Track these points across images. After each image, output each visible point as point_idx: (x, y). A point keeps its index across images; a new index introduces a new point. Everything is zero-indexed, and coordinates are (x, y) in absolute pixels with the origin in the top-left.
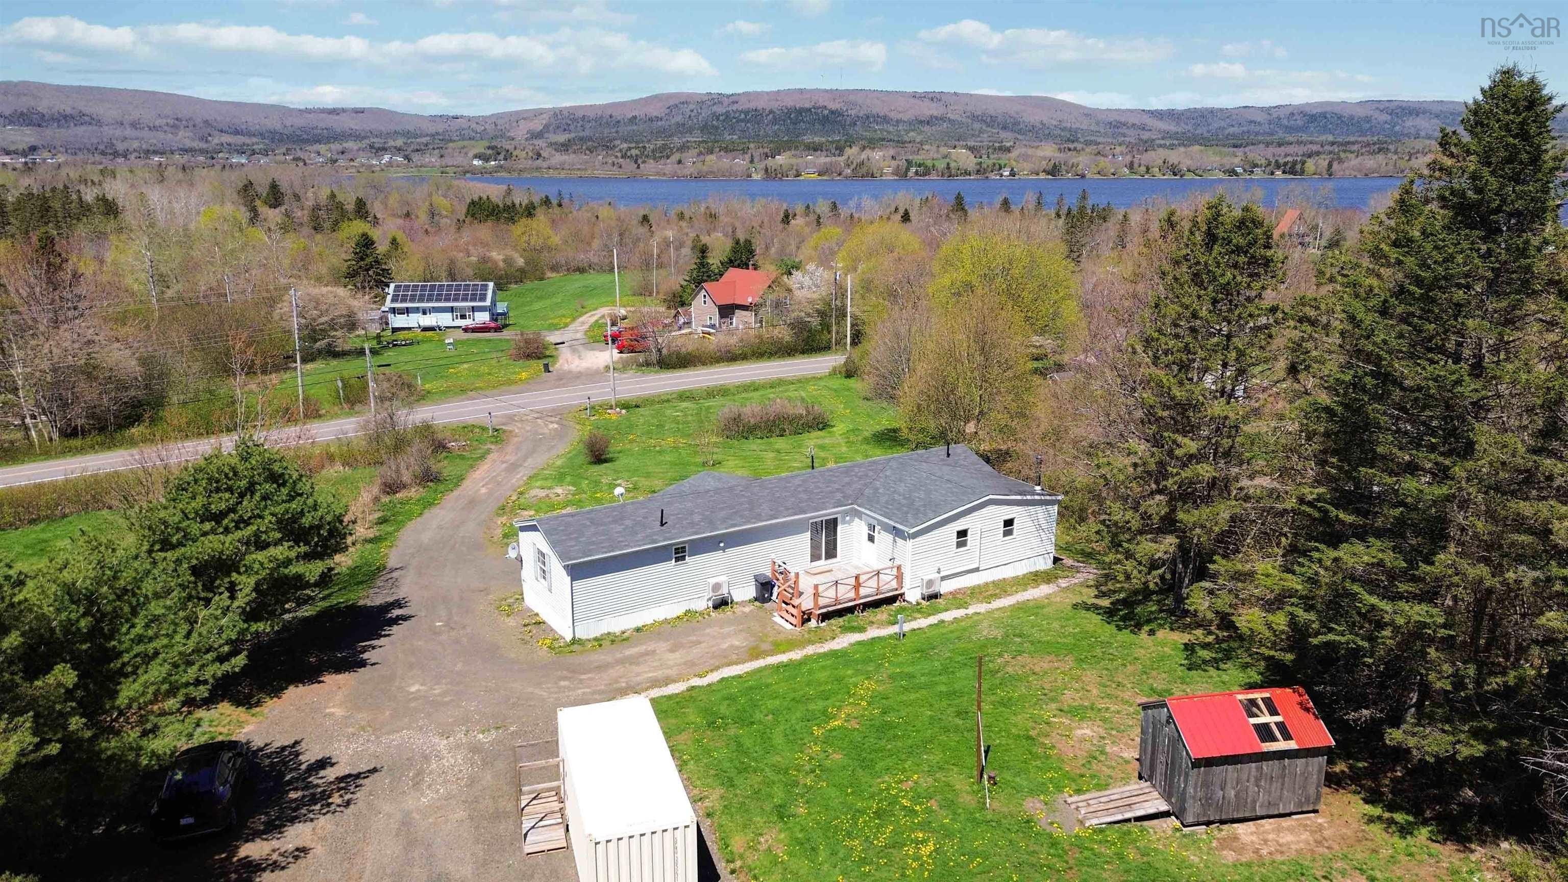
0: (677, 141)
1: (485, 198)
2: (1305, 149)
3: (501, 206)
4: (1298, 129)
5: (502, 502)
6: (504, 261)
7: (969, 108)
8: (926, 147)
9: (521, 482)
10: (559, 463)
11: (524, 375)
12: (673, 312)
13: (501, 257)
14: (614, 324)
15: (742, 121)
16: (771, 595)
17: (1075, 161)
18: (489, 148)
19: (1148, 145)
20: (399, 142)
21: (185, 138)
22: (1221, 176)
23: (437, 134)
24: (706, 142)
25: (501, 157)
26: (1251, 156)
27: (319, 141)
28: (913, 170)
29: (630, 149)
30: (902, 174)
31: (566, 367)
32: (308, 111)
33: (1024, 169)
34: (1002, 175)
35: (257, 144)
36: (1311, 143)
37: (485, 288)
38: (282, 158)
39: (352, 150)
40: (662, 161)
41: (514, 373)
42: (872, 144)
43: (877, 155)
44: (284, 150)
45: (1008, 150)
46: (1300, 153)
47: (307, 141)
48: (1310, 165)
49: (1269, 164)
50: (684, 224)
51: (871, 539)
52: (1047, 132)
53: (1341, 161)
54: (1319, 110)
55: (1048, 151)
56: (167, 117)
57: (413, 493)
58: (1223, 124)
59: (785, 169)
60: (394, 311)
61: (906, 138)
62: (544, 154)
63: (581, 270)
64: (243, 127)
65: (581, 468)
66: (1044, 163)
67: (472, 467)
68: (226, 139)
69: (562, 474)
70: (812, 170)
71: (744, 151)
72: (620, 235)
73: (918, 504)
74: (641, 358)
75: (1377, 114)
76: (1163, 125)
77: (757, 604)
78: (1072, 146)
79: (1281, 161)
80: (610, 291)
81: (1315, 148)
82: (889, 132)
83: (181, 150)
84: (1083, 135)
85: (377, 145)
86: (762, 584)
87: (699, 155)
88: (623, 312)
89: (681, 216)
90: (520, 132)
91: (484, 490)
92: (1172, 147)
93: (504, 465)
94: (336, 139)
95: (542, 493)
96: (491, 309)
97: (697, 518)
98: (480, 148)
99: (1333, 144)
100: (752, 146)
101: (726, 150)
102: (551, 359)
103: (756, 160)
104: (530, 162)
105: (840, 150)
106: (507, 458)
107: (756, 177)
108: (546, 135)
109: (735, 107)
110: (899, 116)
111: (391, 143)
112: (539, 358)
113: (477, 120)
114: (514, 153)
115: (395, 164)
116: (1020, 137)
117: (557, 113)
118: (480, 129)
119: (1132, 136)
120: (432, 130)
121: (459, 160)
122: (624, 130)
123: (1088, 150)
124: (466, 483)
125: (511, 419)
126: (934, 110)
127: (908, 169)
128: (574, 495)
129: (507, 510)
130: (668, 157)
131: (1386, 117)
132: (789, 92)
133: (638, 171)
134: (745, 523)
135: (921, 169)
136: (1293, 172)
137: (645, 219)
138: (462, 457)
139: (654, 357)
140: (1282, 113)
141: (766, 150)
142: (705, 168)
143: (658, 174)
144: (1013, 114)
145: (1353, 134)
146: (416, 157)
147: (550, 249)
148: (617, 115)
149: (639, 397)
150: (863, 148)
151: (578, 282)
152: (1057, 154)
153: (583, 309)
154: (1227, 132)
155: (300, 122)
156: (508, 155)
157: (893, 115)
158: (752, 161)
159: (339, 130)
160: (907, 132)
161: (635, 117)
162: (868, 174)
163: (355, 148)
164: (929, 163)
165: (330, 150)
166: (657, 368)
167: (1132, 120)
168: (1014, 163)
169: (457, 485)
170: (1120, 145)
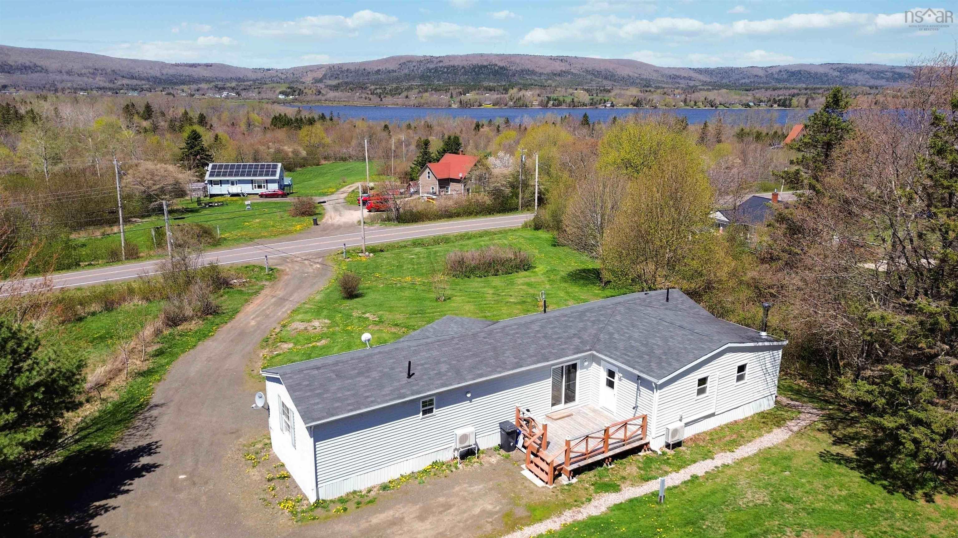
0: (405, 84)
1: (283, 115)
2: (790, 92)
3: (293, 119)
4: (784, 81)
5: (267, 334)
6: (293, 152)
7: (584, 67)
8: (559, 89)
9: (286, 315)
10: (318, 297)
11: (298, 227)
12: (406, 185)
13: (291, 150)
14: (364, 192)
15: (445, 73)
16: (517, 442)
17: (651, 98)
18: (289, 88)
19: (694, 89)
20: (234, 84)
21: (100, 81)
22: (740, 107)
23: (258, 80)
24: (423, 85)
25: (297, 93)
26: (757, 96)
27: (184, 84)
28: (551, 102)
29: (376, 89)
30: (544, 105)
31: (330, 222)
32: (177, 65)
33: (620, 103)
34: (606, 106)
35: (145, 85)
36: (793, 88)
37: (275, 167)
38: (159, 93)
39: (203, 89)
40: (396, 96)
41: (291, 226)
42: (525, 87)
43: (529, 94)
44: (161, 89)
45: (609, 91)
46: (787, 94)
47: (176, 84)
48: (795, 101)
49: (770, 101)
50: (411, 131)
51: (611, 384)
52: (632, 81)
53: (813, 99)
54: (797, 69)
55: (634, 92)
56: (89, 68)
57: (193, 326)
58: (737, 77)
59: (472, 102)
60: (211, 182)
61: (546, 84)
62: (322, 91)
63: (344, 159)
64: (137, 75)
65: (336, 302)
66: (632, 99)
67: (247, 301)
68: (125, 81)
69: (320, 307)
70: (489, 102)
71: (447, 91)
72: (370, 137)
73: (658, 352)
74: (384, 215)
75: (831, 72)
76: (702, 77)
77: (502, 452)
78: (648, 89)
79: (777, 99)
80: (363, 172)
81: (796, 91)
82: (535, 80)
83: (97, 88)
84: (654, 83)
85: (219, 86)
86: (509, 434)
87: (419, 92)
88: (372, 185)
89: (409, 127)
90: (308, 79)
91: (253, 323)
92: (708, 90)
93: (274, 300)
94: (194, 82)
95: (301, 326)
96: (279, 182)
97: (444, 368)
98: (283, 88)
99: (806, 89)
100: (451, 87)
101: (436, 90)
102: (319, 216)
103: (454, 96)
104: (314, 97)
105: (506, 90)
106: (278, 292)
107: (454, 106)
108: (324, 81)
109: (441, 64)
110: (541, 71)
111: (228, 85)
112: (311, 215)
113: (282, 72)
114: (304, 91)
115: (230, 97)
116: (615, 84)
117: (331, 68)
118: (283, 77)
119: (683, 84)
120: (254, 76)
121: (270, 95)
122: (373, 78)
123: (659, 91)
124: (240, 317)
125: (284, 260)
126: (563, 67)
127: (548, 102)
128: (328, 328)
129: (270, 342)
130: (400, 94)
131: (836, 74)
132: (474, 56)
133: (381, 103)
134: (491, 373)
135: (556, 102)
136: (784, 105)
137: (386, 127)
138: (241, 292)
139: (393, 214)
140: (774, 71)
141: (460, 90)
142: (423, 101)
143: (393, 104)
144: (611, 70)
145: (818, 84)
146: (243, 94)
147: (324, 146)
148: (368, 68)
149: (383, 244)
150: (520, 90)
151: (341, 166)
152: (639, 94)
153: (344, 183)
154: (741, 82)
155: (172, 71)
156: (301, 93)
157: (537, 70)
158: (452, 97)
159: (196, 77)
160: (546, 80)
161: (379, 70)
162: (523, 105)
163: (206, 87)
164: (561, 99)
165: (190, 89)
166: (396, 223)
167: (683, 74)
168: (613, 99)
169: (231, 318)
170: (677, 89)
